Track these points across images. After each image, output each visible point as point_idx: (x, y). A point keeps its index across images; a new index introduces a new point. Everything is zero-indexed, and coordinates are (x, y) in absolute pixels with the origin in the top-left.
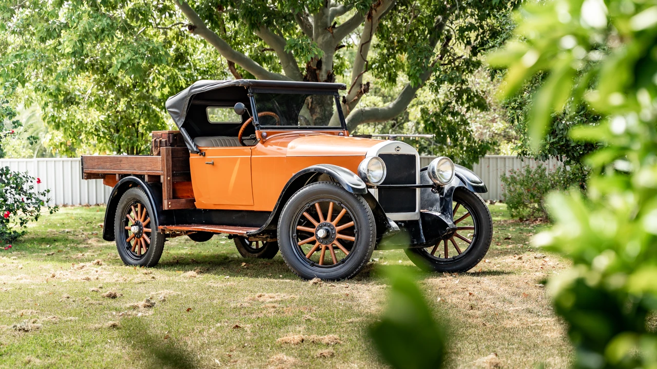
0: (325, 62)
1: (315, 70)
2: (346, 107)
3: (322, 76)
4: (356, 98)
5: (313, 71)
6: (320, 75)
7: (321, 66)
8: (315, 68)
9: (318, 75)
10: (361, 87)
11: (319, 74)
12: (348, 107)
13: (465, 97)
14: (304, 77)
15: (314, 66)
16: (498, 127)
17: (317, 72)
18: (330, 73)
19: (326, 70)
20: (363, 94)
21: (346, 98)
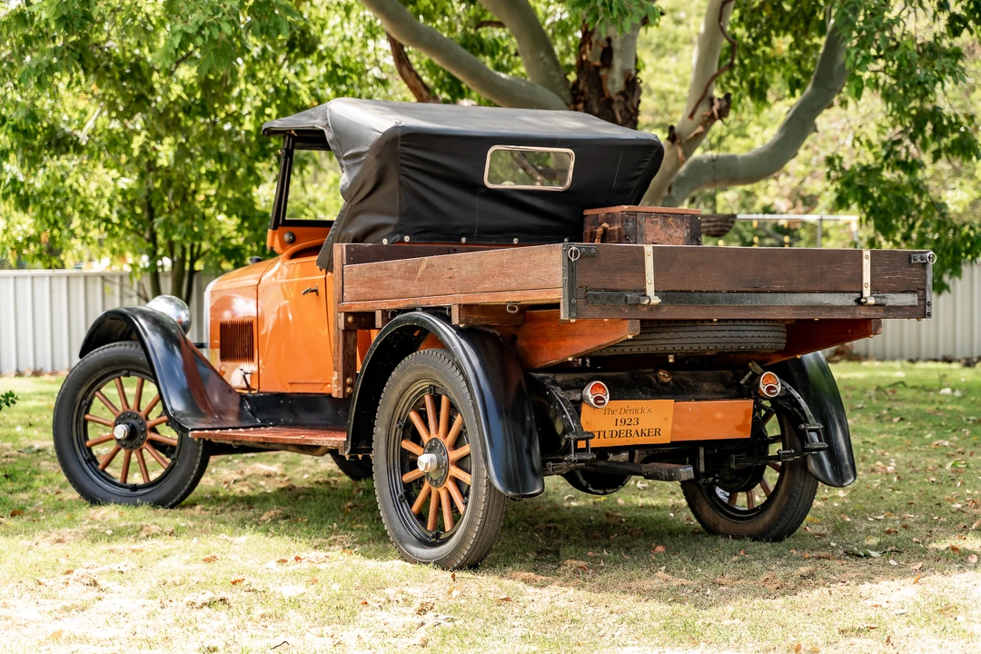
0: (621, 51)
1: (597, 69)
2: (677, 152)
3: (614, 82)
4: (700, 129)
5: (591, 70)
6: (610, 81)
7: (611, 58)
8: (598, 63)
9: (604, 81)
10: (712, 104)
11: (607, 78)
12: (680, 152)
13: (929, 127)
14: (571, 85)
15: (595, 59)
16: (958, 198)
17: (603, 73)
18: (630, 75)
19: (622, 68)
20: (715, 120)
21: (676, 130)
